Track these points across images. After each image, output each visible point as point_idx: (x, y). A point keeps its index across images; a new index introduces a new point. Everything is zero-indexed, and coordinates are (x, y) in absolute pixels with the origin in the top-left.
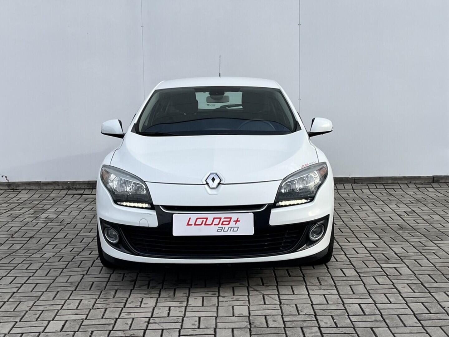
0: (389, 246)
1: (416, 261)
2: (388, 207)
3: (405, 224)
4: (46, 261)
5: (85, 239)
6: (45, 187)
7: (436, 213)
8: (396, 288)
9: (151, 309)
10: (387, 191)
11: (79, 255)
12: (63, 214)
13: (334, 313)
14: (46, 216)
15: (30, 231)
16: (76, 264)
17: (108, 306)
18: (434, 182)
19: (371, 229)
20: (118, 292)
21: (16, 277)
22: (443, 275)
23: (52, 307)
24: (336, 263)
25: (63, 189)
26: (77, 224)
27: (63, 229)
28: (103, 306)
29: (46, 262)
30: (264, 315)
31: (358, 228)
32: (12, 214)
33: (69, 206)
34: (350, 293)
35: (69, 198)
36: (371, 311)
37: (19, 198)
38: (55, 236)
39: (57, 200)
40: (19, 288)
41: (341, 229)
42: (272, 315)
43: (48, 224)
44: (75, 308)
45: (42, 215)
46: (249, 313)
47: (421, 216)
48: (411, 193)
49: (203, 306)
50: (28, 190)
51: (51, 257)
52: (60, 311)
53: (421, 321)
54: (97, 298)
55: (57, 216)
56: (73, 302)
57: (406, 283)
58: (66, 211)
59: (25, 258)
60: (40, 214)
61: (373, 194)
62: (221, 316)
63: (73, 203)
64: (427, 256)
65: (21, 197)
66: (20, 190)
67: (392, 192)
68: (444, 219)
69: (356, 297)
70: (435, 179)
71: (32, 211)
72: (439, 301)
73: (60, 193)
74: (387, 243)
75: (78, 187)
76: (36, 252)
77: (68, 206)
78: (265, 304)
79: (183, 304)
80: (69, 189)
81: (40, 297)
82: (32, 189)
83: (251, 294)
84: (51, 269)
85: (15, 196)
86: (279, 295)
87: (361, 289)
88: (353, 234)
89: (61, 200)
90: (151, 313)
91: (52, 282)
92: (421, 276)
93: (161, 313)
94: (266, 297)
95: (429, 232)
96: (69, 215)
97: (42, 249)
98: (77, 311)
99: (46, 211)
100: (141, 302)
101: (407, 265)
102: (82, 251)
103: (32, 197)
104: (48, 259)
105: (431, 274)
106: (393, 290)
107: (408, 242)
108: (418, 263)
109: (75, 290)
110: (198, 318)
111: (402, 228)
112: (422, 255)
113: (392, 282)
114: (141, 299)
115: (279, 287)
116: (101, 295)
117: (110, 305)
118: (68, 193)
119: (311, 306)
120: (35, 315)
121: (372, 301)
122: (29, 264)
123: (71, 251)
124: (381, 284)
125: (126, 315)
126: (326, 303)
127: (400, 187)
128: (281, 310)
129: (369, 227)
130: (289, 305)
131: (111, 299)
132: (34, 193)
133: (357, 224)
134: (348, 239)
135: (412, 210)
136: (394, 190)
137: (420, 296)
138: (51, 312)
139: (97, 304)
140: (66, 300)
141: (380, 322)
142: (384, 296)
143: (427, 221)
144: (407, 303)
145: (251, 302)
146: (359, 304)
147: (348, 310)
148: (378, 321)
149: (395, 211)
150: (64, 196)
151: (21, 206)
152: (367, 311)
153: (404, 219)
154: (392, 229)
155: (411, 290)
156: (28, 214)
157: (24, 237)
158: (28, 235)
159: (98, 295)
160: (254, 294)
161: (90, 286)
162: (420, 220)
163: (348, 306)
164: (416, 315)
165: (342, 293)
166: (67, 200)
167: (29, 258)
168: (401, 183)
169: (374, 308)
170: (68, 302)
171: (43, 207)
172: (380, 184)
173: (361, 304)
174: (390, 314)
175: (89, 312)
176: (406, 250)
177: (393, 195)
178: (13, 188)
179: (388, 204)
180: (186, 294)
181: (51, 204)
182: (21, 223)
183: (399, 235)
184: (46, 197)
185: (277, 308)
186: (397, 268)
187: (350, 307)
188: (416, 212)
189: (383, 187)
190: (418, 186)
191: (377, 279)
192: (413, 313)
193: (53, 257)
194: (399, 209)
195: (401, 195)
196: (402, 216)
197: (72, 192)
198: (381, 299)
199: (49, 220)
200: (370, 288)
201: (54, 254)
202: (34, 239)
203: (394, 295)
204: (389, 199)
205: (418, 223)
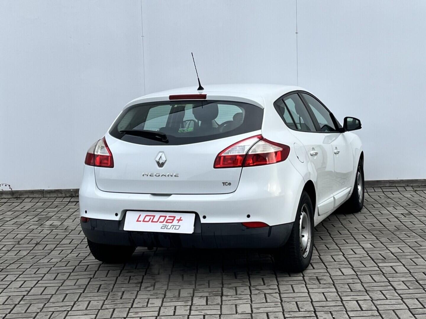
0: (386, 247)
1: (412, 260)
2: (386, 210)
3: (402, 225)
4: (54, 265)
6: (48, 196)
8: (392, 286)
9: (157, 309)
10: (384, 194)
12: (67, 221)
14: (51, 223)
15: (36, 237)
16: (83, 268)
17: (116, 307)
19: (369, 231)
20: (125, 293)
21: (26, 281)
23: (62, 308)
24: (334, 263)
25: (66, 197)
27: (68, 236)
28: (111, 307)
29: (53, 267)
30: (266, 313)
31: (357, 230)
32: (17, 222)
33: (73, 213)
34: (347, 291)
35: (72, 205)
36: (368, 307)
37: (23, 207)
38: (61, 242)
39: (60, 207)
40: (29, 292)
41: (340, 232)
42: (274, 312)
43: (53, 231)
44: (84, 309)
45: (47, 222)
46: (252, 311)
47: (418, 218)
48: (409, 196)
49: (207, 304)
50: (32, 199)
51: (58, 262)
52: (70, 312)
53: (415, 315)
54: (105, 299)
55: (61, 223)
57: (401, 280)
58: (70, 218)
59: (32, 264)
60: (45, 222)
61: (372, 198)
62: (224, 314)
63: (76, 210)
64: (423, 256)
65: (25, 205)
66: (23, 199)
67: (390, 195)
69: (354, 295)
71: (36, 219)
73: (63, 201)
74: (384, 244)
76: (43, 257)
77: (71, 214)
78: (267, 302)
79: (188, 303)
80: (71, 197)
81: (50, 299)
82: (35, 197)
83: (253, 293)
84: (58, 274)
85: (19, 205)
86: (280, 294)
87: (359, 287)
88: (351, 236)
89: (65, 208)
90: (157, 312)
91: (60, 285)
92: (416, 274)
93: (167, 312)
94: (267, 295)
95: (425, 232)
96: (73, 222)
97: (48, 255)
98: (86, 312)
99: (50, 218)
100: (148, 302)
101: (403, 264)
102: (88, 256)
103: (36, 205)
106: (389, 287)
107: (404, 242)
108: (413, 261)
109: (83, 292)
110: (202, 316)
111: (399, 229)
112: (417, 254)
113: (388, 279)
114: (147, 299)
115: (279, 286)
116: (109, 297)
118: (71, 201)
119: (311, 303)
121: (369, 298)
122: (37, 269)
123: (77, 256)
124: (377, 281)
125: (134, 314)
126: (326, 300)
127: (397, 190)
128: (282, 307)
129: (367, 229)
130: (289, 303)
131: (119, 300)
132: (37, 202)
133: (355, 227)
134: (347, 241)
135: (409, 212)
136: (392, 193)
137: (414, 293)
138: (62, 313)
139: (105, 304)
140: (75, 302)
141: (376, 317)
142: (381, 293)
143: (423, 222)
144: (402, 299)
145: (254, 301)
146: (357, 301)
147: (346, 306)
148: (375, 316)
149: (392, 213)
150: (67, 204)
151: (25, 214)
152: (364, 307)
153: (401, 221)
154: (389, 230)
155: (406, 287)
156: (33, 222)
157: (30, 243)
158: (34, 242)
159: (106, 297)
160: (256, 293)
161: (98, 288)
162: (416, 221)
163: (346, 303)
164: (411, 310)
165: (340, 291)
166: (70, 208)
167: (36, 264)
168: (398, 186)
169: (371, 304)
170: (77, 303)
171: (47, 214)
172: (378, 188)
173: (359, 300)
174: (386, 309)
175: (98, 312)
176: (402, 249)
177: (391, 198)
178: (16, 196)
179: (386, 206)
180: (190, 294)
181: (55, 212)
182: (27, 230)
183: (396, 236)
184: (49, 205)
185: (278, 306)
186: (393, 267)
187: (348, 304)
188: (413, 214)
189: (380, 190)
190: (415, 189)
191: (374, 278)
192: (408, 308)
193: (60, 262)
194: (397, 212)
195: (399, 198)
196: (399, 218)
197: (75, 199)
198: (378, 296)
199: (54, 227)
200: (367, 286)
201: (60, 259)
202: (40, 245)
203: (390, 292)
204: (387, 202)
205: (415, 225)
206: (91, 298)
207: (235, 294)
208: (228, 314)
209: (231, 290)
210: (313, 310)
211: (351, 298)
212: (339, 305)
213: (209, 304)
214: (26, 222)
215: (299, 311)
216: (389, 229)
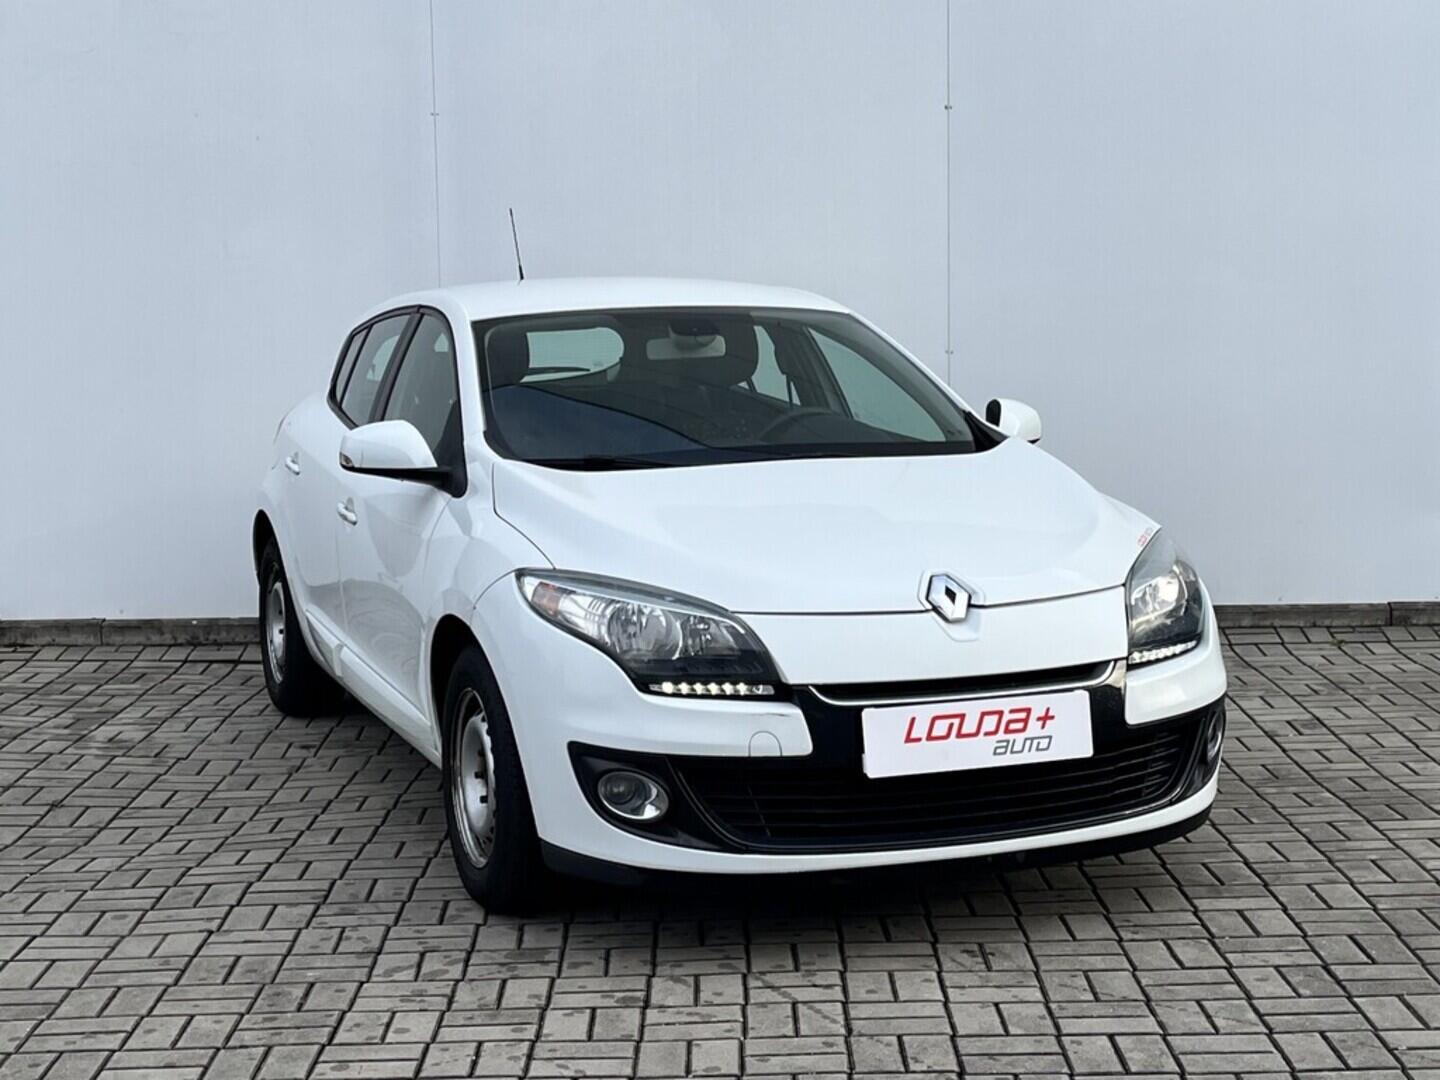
0: (1227, 839)
1: (1314, 891)
2: (1238, 707)
3: (1289, 765)
4: (93, 883)
5: (230, 810)
6: (117, 639)
7: (1394, 728)
8: (1238, 983)
9: (416, 1052)
10: (1235, 653)
11: (203, 864)
12: (167, 727)
13: (1025, 1067)
14: (111, 735)
15: (54, 783)
16: (190, 896)
17: (277, 1039)
18: (1390, 625)
20: (314, 991)
22: (1399, 935)
23: (93, 1040)
25: (175, 645)
26: (208, 761)
27: (161, 778)
28: (260, 1039)
29: (92, 889)
30: (791, 1074)
32: (2, 726)
33: (191, 701)
34: (1083, 998)
35: (192, 673)
36: (1150, 1060)
37: (30, 675)
38: (134, 799)
39: (153, 680)
42: (818, 1073)
43: (115, 761)
44: (168, 1045)
45: (99, 729)
46: (742, 1066)
47: (1343, 737)
48: (1315, 659)
49: (589, 1038)
50: (64, 648)
51: (109, 872)
52: (117, 1054)
54: (243, 1010)
55: (146, 733)
56: (162, 1025)
57: (1271, 963)
58: (178, 718)
59: (23, 876)
60: (93, 728)
62: (647, 1075)
63: (205, 691)
64: (1350, 874)
65: (38, 670)
66: (36, 649)
67: (1254, 657)
68: (1417, 746)
69: (1102, 1013)
70: (1396, 613)
71: (67, 718)
72: (1379, 1025)
73: (164, 658)
74: (1220, 828)
75: (224, 636)
76: (63, 854)
77: (185, 702)
79: (525, 1033)
80: (194, 644)
81: (58, 1005)
82: (74, 643)
83: (752, 1001)
84: (103, 913)
85: (18, 669)
86: (845, 1004)
87: (1123, 985)
89: (167, 682)
90: (415, 1063)
91: (102, 956)
92: (1324, 941)
93: (447, 1063)
94: (801, 1008)
95: (1365, 790)
96: (185, 731)
97: (86, 844)
98: (174, 1056)
99: (113, 717)
100: (388, 1025)
101: (1280, 903)
102: (216, 850)
103: (75, 670)
104: (100, 878)
105: (1360, 932)
106: (1227, 987)
107: (1291, 824)
108: (1318, 895)
109: (176, 983)
111: (1277, 778)
112: (1333, 868)
113: (1226, 959)
114: (389, 1014)
115: (848, 975)
116: (259, 1002)
117: (283, 1036)
118: (191, 658)
119: (949, 1043)
120: (36, 1068)
121: (1155, 1027)
122: (37, 895)
123: (178, 853)
124: (1188, 965)
125: (332, 1069)
126: (1002, 1032)
127: (1278, 640)
128: (850, 1054)
130: (876, 1038)
131: (290, 1015)
132: (80, 659)
135: (1314, 715)
136: (1260, 649)
137: (1314, 1010)
138: (90, 1056)
139: (242, 1030)
140: (142, 1018)
142: (1198, 1010)
143: (1360, 754)
144: (1270, 1033)
145: (752, 1029)
146: (1111, 1037)
147: (1072, 1057)
149: (1258, 718)
150: (178, 669)
151: (33, 700)
152: (1136, 1059)
153: (1286, 746)
154: (1242, 780)
155: (1288, 987)
156: (54, 727)
157: (30, 802)
158: (47, 797)
159: (249, 1001)
160: (763, 1000)
161: (225, 971)
162: (1337, 751)
163: (1073, 1042)
165: (1057, 998)
166: (185, 682)
167: (37, 875)
168: (1282, 627)
169: (1160, 1049)
170: (147, 1022)
171: (105, 703)
173: (1119, 1034)
175: (212, 1058)
176: (1281, 850)
177: (1256, 665)
178: (13, 640)
179: (1237, 696)
180: (539, 997)
181: (134, 695)
182: (28, 756)
183: (1265, 802)
184: (117, 671)
185: (835, 1049)
186: (1247, 914)
187: (1080, 1047)
188: (1327, 723)
190: (1340, 637)
191: (1178, 951)
192: (1288, 1069)
193: (118, 873)
194: (1272, 714)
195: (1282, 668)
196: (1278, 736)
197: (206, 653)
198: (1188, 1020)
199: (121, 748)
200: (1151, 982)
201: (120, 861)
202: (62, 809)
203: (1232, 1005)
204: (1240, 680)
205: (1331, 762)
206: (196, 1006)
207: (691, 1002)
208: (657, 1075)
209: (679, 988)
210: (956, 1069)
211: (1093, 1027)
212: (1048, 1050)
213: (595, 1037)
214: (30, 729)
215: (907, 1071)
216: (1243, 776)
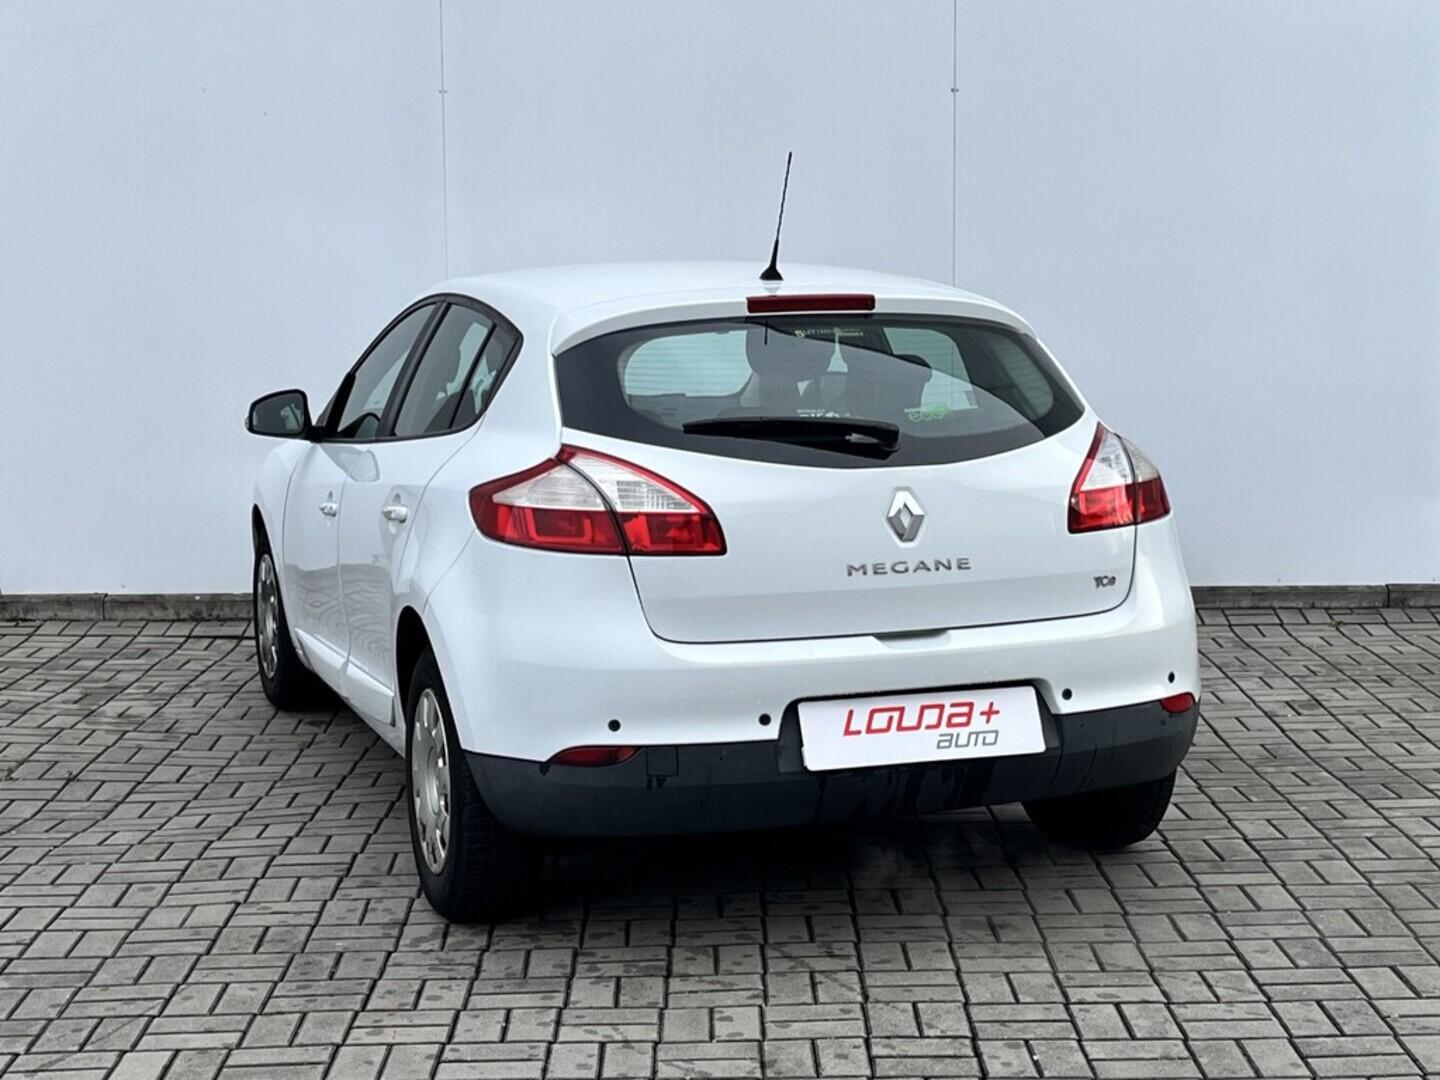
0: (1227, 816)
1: (1312, 867)
2: (1237, 688)
3: (1287, 744)
4: (117, 856)
5: (245, 785)
6: (120, 614)
7: (1390, 708)
8: (1239, 955)
9: (448, 1018)
10: (1234, 633)
11: (224, 838)
12: (176, 702)
13: (1035, 1033)
14: (121, 711)
15: (68, 757)
16: (214, 869)
17: (311, 1006)
18: (1388, 606)
20: (343, 960)
21: (20, 908)
22: (1393, 910)
23: (132, 1006)
24: (1050, 871)
25: (178, 620)
26: (220, 737)
27: (174, 753)
28: (295, 1006)
29: (117, 861)
30: (810, 1039)
32: (9, 701)
33: (197, 677)
34: (1089, 968)
35: (196, 649)
36: (1154, 1026)
37: (34, 650)
38: (149, 773)
39: (157, 655)
40: (29, 945)
42: (835, 1038)
43: (127, 736)
44: (205, 1012)
45: (108, 705)
46: (763, 1032)
47: (1340, 717)
48: (1313, 640)
49: (617, 1005)
50: (67, 623)
51: (132, 846)
52: (156, 1020)
53: (1310, 1060)
54: (276, 978)
55: (155, 709)
56: (198, 992)
57: (1270, 936)
58: (185, 693)
59: (47, 849)
60: (102, 703)
62: (671, 1039)
63: (210, 666)
64: (1348, 851)
65: (41, 645)
66: (38, 623)
67: (1253, 638)
68: (1413, 727)
69: (1108, 982)
70: (1393, 595)
71: (74, 693)
72: (1372, 994)
73: (168, 633)
74: (1219, 805)
75: (227, 612)
76: (84, 827)
77: (192, 678)
78: (816, 1001)
79: (553, 1001)
80: (197, 619)
81: (94, 973)
82: (77, 618)
83: (771, 970)
84: (130, 885)
85: (21, 643)
86: (861, 974)
87: (1127, 956)
89: (172, 657)
90: (447, 1029)
91: (133, 927)
92: (1321, 915)
93: (479, 1029)
94: (819, 978)
95: (1361, 769)
96: (194, 706)
97: (104, 818)
98: (211, 1022)
99: (121, 692)
100: (419, 993)
101: (1279, 878)
102: (236, 824)
103: (77, 645)
104: (123, 851)
105: (1356, 906)
106: (1227, 959)
107: (1289, 802)
108: (1316, 871)
109: (208, 952)
110: (597, 1046)
111: (1275, 757)
112: (1330, 845)
113: (1227, 932)
114: (419, 982)
115: (862, 945)
116: (291, 970)
117: (317, 1003)
118: (194, 634)
119: (962, 1010)
120: (78, 1034)
121: (1158, 996)
122: (63, 867)
123: (198, 826)
124: (1190, 938)
125: (367, 1033)
126: (1013, 1000)
127: (1278, 621)
128: (866, 1020)
130: (892, 1004)
131: (322, 983)
132: (82, 633)
135: (1312, 696)
136: (1259, 630)
137: (1311, 980)
138: (129, 1022)
139: (277, 997)
140: (178, 985)
141: (1180, 1061)
142: (1199, 979)
143: (1357, 734)
144: (1269, 1001)
145: (774, 996)
146: (1117, 1006)
147: (1080, 1024)
148: (1173, 1059)
149: (1257, 699)
150: (181, 645)
151: (40, 674)
152: (1141, 1026)
153: (1285, 726)
154: (1241, 759)
155: (1285, 958)
156: (64, 702)
157: (46, 776)
158: (61, 771)
159: (281, 969)
160: (781, 969)
161: (255, 941)
162: (1334, 731)
163: (1081, 1010)
164: (1296, 1040)
165: (1065, 968)
166: (189, 657)
167: (60, 848)
168: (1281, 608)
169: (1164, 1017)
170: (183, 990)
171: (112, 678)
172: (1215, 612)
173: (1124, 1003)
174: (1214, 1036)
175: (250, 1024)
176: (1280, 828)
177: (1255, 646)
178: (14, 616)
179: (1237, 677)
180: (563, 966)
181: (139, 670)
182: (38, 731)
183: (1264, 782)
184: (122, 646)
185: (852, 1015)
186: (1248, 889)
187: (1088, 1015)
188: (1324, 703)
189: (1222, 620)
190: (1338, 618)
191: (1181, 925)
192: (1286, 1035)
193: (141, 846)
194: (1271, 695)
195: (1281, 648)
196: (1277, 716)
197: (209, 629)
198: (1190, 989)
199: (131, 723)
200: (1155, 954)
201: (142, 835)
202: (79, 783)
203: (1231, 975)
204: (1240, 661)
205: (1328, 742)
206: (230, 974)
207: (712, 971)
208: (682, 1040)
209: (701, 958)
210: (969, 1034)
211: (1099, 996)
212: (1057, 1018)
213: (622, 1004)
214: (39, 704)
215: (922, 1036)
216: (1241, 755)
